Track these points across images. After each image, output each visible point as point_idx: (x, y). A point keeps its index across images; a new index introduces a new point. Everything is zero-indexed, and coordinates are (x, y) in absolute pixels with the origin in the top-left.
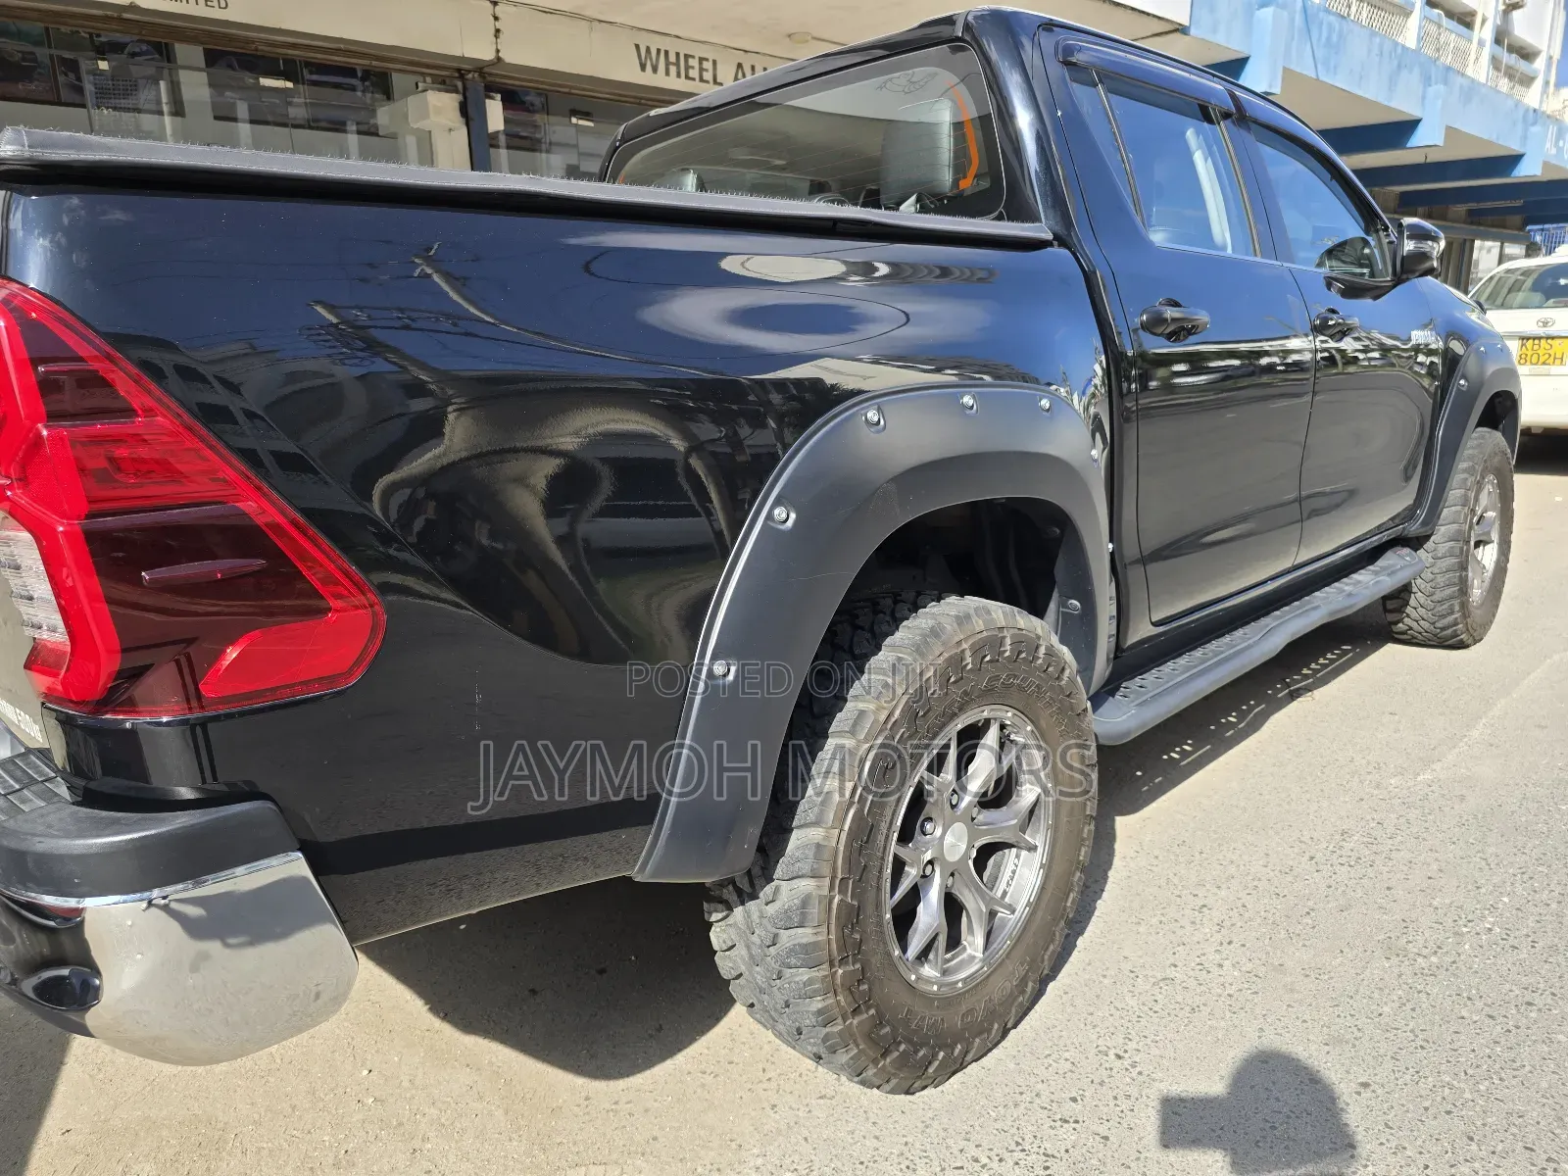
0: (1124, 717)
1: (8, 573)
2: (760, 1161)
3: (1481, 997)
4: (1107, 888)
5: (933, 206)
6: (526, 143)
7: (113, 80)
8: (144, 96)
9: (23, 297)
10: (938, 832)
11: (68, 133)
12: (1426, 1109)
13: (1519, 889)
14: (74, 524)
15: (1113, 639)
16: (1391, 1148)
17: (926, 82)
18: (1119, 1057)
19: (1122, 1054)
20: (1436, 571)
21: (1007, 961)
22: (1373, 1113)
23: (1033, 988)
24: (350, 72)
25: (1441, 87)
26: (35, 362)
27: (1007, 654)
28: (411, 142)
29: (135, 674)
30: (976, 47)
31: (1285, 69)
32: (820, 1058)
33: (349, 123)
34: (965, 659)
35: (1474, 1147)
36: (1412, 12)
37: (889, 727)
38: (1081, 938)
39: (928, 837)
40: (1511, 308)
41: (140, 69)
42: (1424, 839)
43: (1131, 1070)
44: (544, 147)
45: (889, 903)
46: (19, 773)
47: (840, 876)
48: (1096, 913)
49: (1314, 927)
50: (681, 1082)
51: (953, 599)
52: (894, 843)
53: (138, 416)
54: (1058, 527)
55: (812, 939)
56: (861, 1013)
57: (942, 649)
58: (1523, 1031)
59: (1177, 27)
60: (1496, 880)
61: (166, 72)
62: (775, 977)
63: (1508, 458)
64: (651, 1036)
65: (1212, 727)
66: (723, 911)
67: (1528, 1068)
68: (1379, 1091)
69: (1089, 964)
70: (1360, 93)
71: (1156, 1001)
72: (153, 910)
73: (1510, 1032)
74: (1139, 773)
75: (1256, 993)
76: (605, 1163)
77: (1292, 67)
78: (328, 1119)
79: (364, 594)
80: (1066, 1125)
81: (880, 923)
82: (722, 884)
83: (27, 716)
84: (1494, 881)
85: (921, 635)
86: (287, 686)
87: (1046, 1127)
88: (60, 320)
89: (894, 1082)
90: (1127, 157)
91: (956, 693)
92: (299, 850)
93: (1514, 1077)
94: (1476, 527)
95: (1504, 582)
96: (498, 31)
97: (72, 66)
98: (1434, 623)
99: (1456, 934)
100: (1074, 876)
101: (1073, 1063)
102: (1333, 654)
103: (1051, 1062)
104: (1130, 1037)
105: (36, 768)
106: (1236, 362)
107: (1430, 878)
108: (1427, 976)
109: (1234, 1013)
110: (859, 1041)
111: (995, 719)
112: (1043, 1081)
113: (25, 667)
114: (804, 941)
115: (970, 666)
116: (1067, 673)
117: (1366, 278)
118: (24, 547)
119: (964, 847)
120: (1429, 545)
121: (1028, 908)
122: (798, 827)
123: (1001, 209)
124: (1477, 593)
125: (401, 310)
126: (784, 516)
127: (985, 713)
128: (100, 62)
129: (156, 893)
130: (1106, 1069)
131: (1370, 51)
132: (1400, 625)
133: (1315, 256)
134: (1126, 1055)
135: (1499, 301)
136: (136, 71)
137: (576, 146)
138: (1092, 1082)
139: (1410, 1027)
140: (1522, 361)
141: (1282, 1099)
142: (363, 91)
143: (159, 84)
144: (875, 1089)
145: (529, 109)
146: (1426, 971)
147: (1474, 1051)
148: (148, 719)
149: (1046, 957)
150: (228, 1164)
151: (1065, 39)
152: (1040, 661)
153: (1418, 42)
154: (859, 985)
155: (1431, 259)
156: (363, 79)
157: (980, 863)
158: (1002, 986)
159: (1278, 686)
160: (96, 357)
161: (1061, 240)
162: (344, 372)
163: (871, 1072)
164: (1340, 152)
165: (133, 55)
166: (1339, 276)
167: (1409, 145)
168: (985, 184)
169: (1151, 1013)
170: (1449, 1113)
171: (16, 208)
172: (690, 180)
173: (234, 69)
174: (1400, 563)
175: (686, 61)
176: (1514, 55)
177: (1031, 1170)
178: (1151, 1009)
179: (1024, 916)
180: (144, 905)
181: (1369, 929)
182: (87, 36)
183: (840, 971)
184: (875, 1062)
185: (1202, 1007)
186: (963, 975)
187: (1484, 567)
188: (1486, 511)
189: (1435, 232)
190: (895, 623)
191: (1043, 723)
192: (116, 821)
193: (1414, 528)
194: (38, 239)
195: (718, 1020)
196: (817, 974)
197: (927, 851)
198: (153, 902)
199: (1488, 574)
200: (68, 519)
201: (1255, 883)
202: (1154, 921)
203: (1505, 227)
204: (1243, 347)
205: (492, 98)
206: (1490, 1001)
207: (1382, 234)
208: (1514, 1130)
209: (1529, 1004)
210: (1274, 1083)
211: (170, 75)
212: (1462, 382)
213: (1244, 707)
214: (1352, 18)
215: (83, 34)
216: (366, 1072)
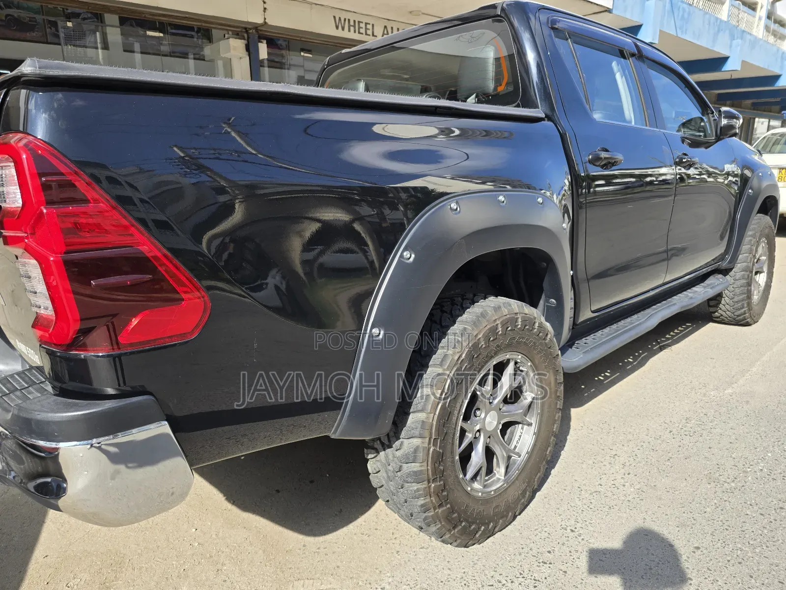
0: (577, 359)
1: (24, 280)
2: (390, 580)
3: (757, 504)
4: (566, 445)
5: (484, 100)
6: (278, 65)
7: (73, 31)
8: (89, 39)
9: (35, 143)
10: (483, 416)
11: (58, 62)
12: (729, 561)
13: (776, 449)
14: (58, 257)
15: (572, 319)
16: (710, 581)
17: (479, 38)
18: (572, 531)
19: (574, 530)
20: (735, 286)
21: (517, 482)
22: (701, 562)
23: (529, 495)
24: (191, 28)
25: (739, 41)
26: (41, 175)
27: (519, 326)
28: (220, 63)
29: (86, 332)
30: (507, 20)
31: (661, 31)
32: (422, 528)
33: (190, 54)
34: (498, 329)
35: (753, 581)
36: (725, 2)
37: (459, 363)
38: (553, 470)
39: (477, 418)
40: (774, 153)
41: (87, 26)
42: (728, 423)
43: (578, 538)
44: (286, 67)
45: (458, 451)
46: (27, 379)
47: (434, 437)
48: (561, 457)
49: (671, 467)
50: (352, 539)
51: (492, 298)
52: (461, 420)
53: (91, 203)
54: (545, 263)
55: (419, 469)
56: (443, 506)
57: (486, 324)
58: (778, 522)
59: (607, 9)
60: (765, 444)
61: (100, 28)
62: (400, 487)
63: (773, 230)
64: (336, 515)
65: (620, 364)
66: (374, 454)
67: (781, 541)
68: (705, 551)
69: (558, 483)
70: (698, 43)
71: (591, 503)
72: (93, 449)
73: (771, 522)
74: (583, 387)
75: (642, 500)
76: (313, 579)
77: (664, 30)
78: (175, 553)
79: (199, 292)
80: (545, 565)
81: (453, 461)
82: (373, 440)
83: (32, 351)
84: (764, 445)
85: (476, 317)
86: (162, 338)
87: (535, 565)
88: (53, 155)
89: (459, 541)
90: (583, 75)
91: (493, 346)
92: (166, 420)
93: (774, 546)
94: (756, 264)
95: (769, 293)
96: (265, 9)
97: (54, 24)
98: (733, 313)
99: (744, 472)
100: (550, 439)
101: (549, 534)
102: (682, 327)
103: (538, 533)
104: (578, 521)
105: (35, 376)
106: (633, 180)
107: (731, 443)
108: (729, 493)
109: (631, 510)
110: (442, 520)
111: (512, 359)
112: (533, 542)
113: (32, 327)
114: (415, 469)
115: (500, 332)
116: (549, 336)
117: (702, 138)
118: (33, 268)
119: (495, 423)
120: (732, 273)
121: (527, 455)
122: (413, 412)
123: (518, 101)
124: (756, 297)
125: (214, 150)
126: (409, 256)
127: (508, 356)
128: (68, 23)
129: (95, 441)
130: (566, 537)
131: (704, 22)
132: (717, 313)
133: (676, 126)
134: (576, 530)
135: (768, 149)
136: (85, 27)
137: (303, 66)
138: (559, 543)
139: (721, 519)
140: (780, 180)
141: (655, 554)
142: (197, 38)
143: (96, 33)
144: (449, 545)
145: (279, 47)
146: (729, 490)
147: (753, 532)
148: (93, 354)
149: (536, 479)
150: (125, 575)
151: (552, 16)
152: (535, 330)
153: (728, 18)
154: (442, 492)
155: (736, 128)
156: (198, 32)
157: (503, 432)
158: (513, 493)
159: (654, 343)
160: (70, 173)
161: (549, 118)
162: (187, 181)
163: (447, 536)
164: (689, 73)
165: (84, 19)
166: (688, 137)
167: (723, 70)
168: (511, 89)
169: (589, 509)
170: (740, 563)
171: (32, 99)
172: (362, 85)
173: (133, 27)
174: (717, 282)
175: (359, 25)
176: (777, 25)
177: (527, 587)
178: (589, 507)
179: (525, 458)
180: (89, 446)
181: (700, 469)
182: (62, 9)
183: (433, 485)
184: (450, 531)
185: (614, 506)
186: (494, 488)
187: (760, 285)
188: (761, 256)
189: (738, 115)
190: (463, 310)
191: (537, 362)
192: (76, 405)
193: (724, 265)
194: (43, 114)
195: (370, 508)
196: (422, 486)
197: (477, 425)
198: (94, 445)
199: (762, 289)
200: (55, 254)
201: (642, 444)
202: (591, 462)
203: (771, 112)
204: (637, 172)
205: (262, 42)
206: (761, 506)
207: (711, 115)
208: (774, 573)
209: (781, 508)
210: (651, 546)
211: (102, 29)
212: (750, 191)
213: (637, 354)
214: (695, 5)
215: (59, 9)
216: (194, 530)
